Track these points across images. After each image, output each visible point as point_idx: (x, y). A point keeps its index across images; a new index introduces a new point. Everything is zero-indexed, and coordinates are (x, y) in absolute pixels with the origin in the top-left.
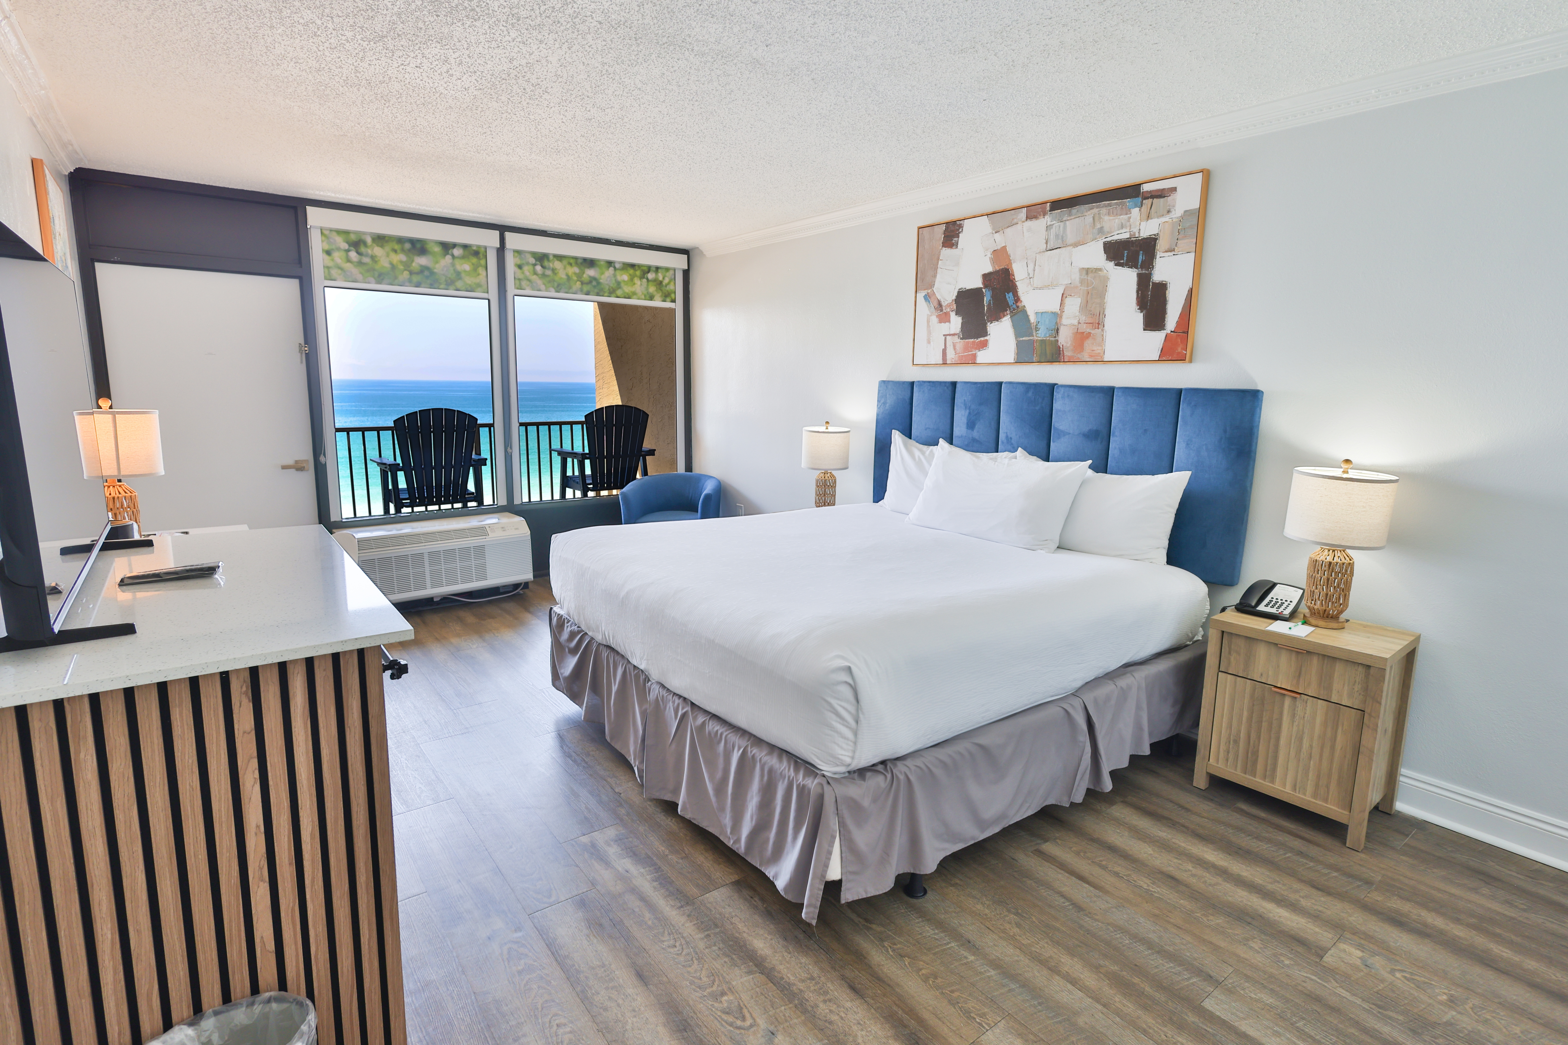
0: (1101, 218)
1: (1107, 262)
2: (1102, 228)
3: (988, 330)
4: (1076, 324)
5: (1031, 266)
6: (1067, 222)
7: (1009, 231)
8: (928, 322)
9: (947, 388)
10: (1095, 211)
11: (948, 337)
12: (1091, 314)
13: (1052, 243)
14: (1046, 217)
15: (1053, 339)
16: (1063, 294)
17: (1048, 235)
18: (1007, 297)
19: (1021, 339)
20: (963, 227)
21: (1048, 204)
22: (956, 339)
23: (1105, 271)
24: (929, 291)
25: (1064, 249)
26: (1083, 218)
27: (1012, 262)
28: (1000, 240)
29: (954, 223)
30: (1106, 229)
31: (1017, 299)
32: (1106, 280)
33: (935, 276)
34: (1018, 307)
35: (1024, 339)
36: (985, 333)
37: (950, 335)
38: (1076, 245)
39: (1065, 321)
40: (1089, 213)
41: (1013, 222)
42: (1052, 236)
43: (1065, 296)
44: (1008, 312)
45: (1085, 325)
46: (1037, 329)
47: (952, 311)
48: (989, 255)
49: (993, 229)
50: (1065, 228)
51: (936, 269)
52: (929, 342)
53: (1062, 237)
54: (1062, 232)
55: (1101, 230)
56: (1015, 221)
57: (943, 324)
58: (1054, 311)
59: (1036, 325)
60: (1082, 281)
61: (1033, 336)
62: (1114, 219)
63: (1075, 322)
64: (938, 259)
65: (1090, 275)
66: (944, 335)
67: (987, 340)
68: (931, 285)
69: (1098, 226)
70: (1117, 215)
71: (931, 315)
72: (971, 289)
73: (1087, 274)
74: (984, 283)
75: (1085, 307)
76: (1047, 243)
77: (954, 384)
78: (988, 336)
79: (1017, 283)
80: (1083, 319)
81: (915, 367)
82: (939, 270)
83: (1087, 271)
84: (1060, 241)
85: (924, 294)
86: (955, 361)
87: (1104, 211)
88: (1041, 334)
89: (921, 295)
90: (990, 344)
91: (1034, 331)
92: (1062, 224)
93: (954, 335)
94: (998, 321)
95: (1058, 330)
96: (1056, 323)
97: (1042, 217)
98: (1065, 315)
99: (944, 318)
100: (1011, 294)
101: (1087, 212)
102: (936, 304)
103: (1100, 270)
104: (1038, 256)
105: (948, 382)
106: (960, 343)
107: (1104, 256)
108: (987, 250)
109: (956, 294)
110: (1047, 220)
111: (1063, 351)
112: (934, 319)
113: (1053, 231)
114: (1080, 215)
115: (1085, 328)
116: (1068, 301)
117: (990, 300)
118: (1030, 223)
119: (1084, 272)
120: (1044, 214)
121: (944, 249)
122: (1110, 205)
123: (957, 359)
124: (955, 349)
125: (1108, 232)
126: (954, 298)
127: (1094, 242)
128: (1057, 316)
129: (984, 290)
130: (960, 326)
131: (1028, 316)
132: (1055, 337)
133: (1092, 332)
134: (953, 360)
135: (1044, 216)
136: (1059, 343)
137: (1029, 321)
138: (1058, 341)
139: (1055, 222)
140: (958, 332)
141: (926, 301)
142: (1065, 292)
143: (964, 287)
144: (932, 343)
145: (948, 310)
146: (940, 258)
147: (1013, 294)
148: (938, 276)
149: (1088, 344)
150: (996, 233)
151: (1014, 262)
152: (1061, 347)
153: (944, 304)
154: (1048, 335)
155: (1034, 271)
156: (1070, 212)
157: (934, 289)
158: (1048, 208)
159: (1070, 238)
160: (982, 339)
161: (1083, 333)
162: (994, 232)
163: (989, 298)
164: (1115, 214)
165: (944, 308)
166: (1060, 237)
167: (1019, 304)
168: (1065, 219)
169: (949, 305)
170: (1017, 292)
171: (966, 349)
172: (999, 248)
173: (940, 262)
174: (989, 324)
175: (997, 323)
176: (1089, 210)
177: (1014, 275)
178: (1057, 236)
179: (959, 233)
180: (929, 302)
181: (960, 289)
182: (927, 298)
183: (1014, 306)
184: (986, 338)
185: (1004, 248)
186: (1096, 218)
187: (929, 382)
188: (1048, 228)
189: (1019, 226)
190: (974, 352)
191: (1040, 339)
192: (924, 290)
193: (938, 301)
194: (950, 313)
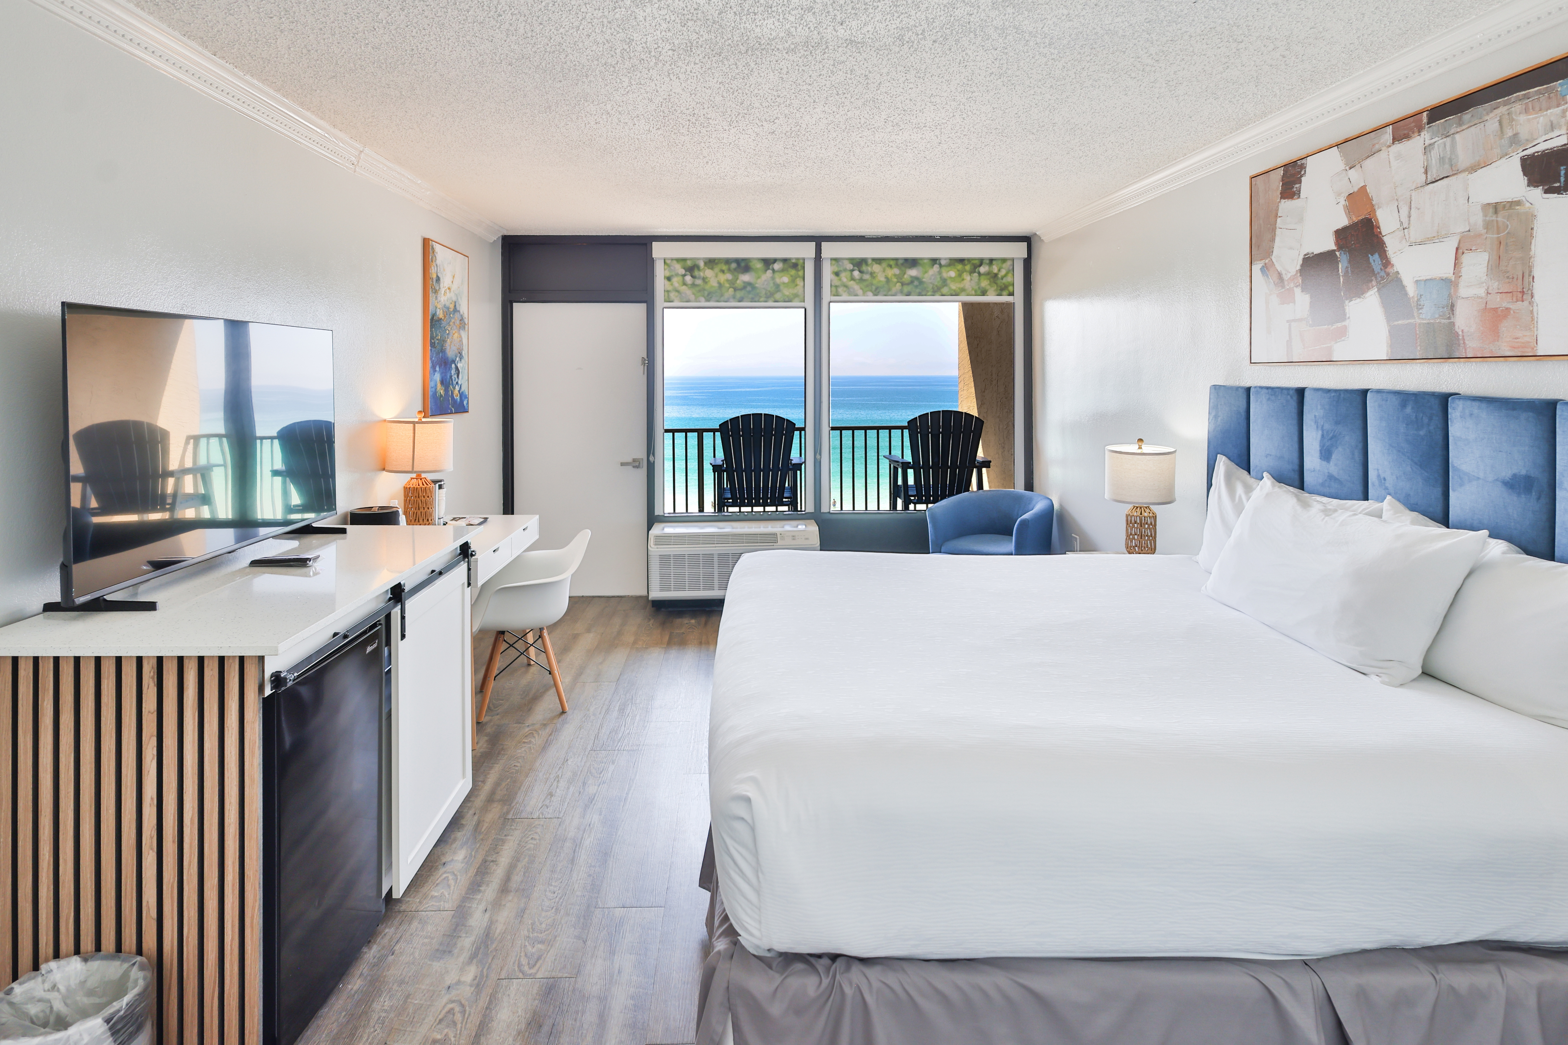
0: (1513, 120)
1: (1529, 188)
2: (1516, 135)
3: (1347, 311)
4: (1483, 295)
5: (1404, 210)
6: (1457, 136)
7: (1368, 163)
8: (1267, 303)
9: (1291, 397)
10: (1502, 110)
11: (1293, 324)
12: (1508, 277)
13: (1434, 171)
14: (1422, 134)
15: (1447, 321)
16: (1457, 249)
17: (1428, 161)
18: (1371, 260)
19: (1396, 323)
20: (1305, 168)
21: (1425, 114)
22: (1304, 326)
23: (1528, 205)
24: (1267, 261)
25: (1454, 178)
26: (1482, 125)
27: (1376, 207)
28: (1356, 178)
29: (1294, 163)
30: (1524, 135)
31: (1387, 264)
32: (1529, 218)
33: (1273, 240)
34: (1388, 274)
35: (1400, 322)
36: (1343, 317)
37: (1295, 321)
38: (1473, 169)
39: (1464, 291)
40: (1491, 115)
41: (1374, 150)
42: (1434, 161)
43: (1460, 251)
44: (1374, 283)
45: (1499, 296)
46: (1419, 307)
47: (1297, 286)
48: (1343, 202)
49: (1346, 164)
50: (1453, 144)
51: (1273, 230)
52: (1269, 333)
53: (1450, 159)
54: (1449, 153)
55: (1515, 140)
56: (1377, 147)
57: (1285, 305)
58: (1444, 276)
59: (1418, 300)
60: (1488, 226)
61: (1413, 317)
62: (1536, 118)
63: (1482, 292)
64: (1276, 216)
65: (1502, 213)
66: (1288, 321)
67: (1345, 327)
68: (1269, 253)
69: (1509, 133)
70: (1540, 110)
71: (1271, 294)
72: (1321, 252)
73: (1496, 213)
74: (1337, 243)
75: (1496, 267)
76: (1426, 172)
77: (1301, 392)
78: (1348, 321)
79: (1385, 239)
80: (1495, 285)
81: (1253, 366)
82: (1278, 231)
83: (1496, 208)
84: (1447, 166)
85: (1261, 265)
87: (1517, 107)
88: (1427, 314)
89: (1257, 267)
90: (1351, 331)
91: (1415, 310)
92: (1448, 140)
93: (1300, 320)
94: (1360, 297)
95: (1452, 306)
96: (1450, 296)
97: (1416, 134)
98: (1462, 283)
99: (1287, 298)
100: (1376, 256)
101: (1488, 114)
102: (1276, 277)
103: (1518, 203)
104: (1414, 194)
105: (1291, 389)
106: (1310, 332)
107: (1524, 180)
108: (1339, 195)
109: (1300, 262)
110: (1425, 137)
111: (1464, 340)
112: (1274, 300)
113: (1435, 154)
114: (1476, 122)
115: (1496, 302)
116: (1467, 259)
117: (1347, 267)
118: (1398, 147)
119: (1491, 210)
120: (1420, 129)
121: (1283, 201)
122: (1527, 97)
123: (1306, 354)
124: (1302, 340)
125: (1527, 140)
126: (1298, 267)
127: (1503, 160)
128: (1450, 284)
129: (1338, 253)
130: (1308, 308)
131: (1404, 287)
132: (1449, 318)
133: (1511, 307)
134: (1301, 357)
135: (1419, 132)
136: (1456, 327)
137: (1406, 294)
138: (1453, 324)
139: (1437, 139)
140: (1306, 317)
141: (1263, 275)
142: (1461, 245)
143: (1310, 251)
144: (1273, 333)
145: (1292, 283)
146: (1279, 212)
147: (1380, 256)
148: (1276, 240)
149: (1506, 327)
150: (1350, 168)
151: (1379, 208)
152: (1460, 333)
153: (1286, 276)
154: (1437, 316)
155: (1409, 217)
156: (1460, 119)
157: (1273, 258)
158: (1425, 120)
159: (1464, 159)
160: (1339, 325)
161: (1496, 309)
162: (1347, 168)
163: (1345, 262)
164: (1537, 109)
165: (1286, 283)
166: (1447, 160)
167: (1389, 270)
168: (1452, 131)
169: (1293, 277)
170: (1385, 251)
172: (1356, 190)
173: (1279, 220)
174: (1347, 302)
175: (1358, 300)
176: (1491, 112)
177: (1379, 228)
178: (1442, 160)
179: (1302, 176)
180: (1268, 277)
181: (1305, 255)
182: (1264, 270)
183: (1383, 273)
184: (1344, 323)
185: (1363, 189)
186: (1505, 122)
187: (1268, 388)
188: (1427, 149)
189: (1383, 155)
190: (1329, 345)
191: (1424, 322)
192: (1261, 260)
193: (1279, 273)
194: (1295, 288)
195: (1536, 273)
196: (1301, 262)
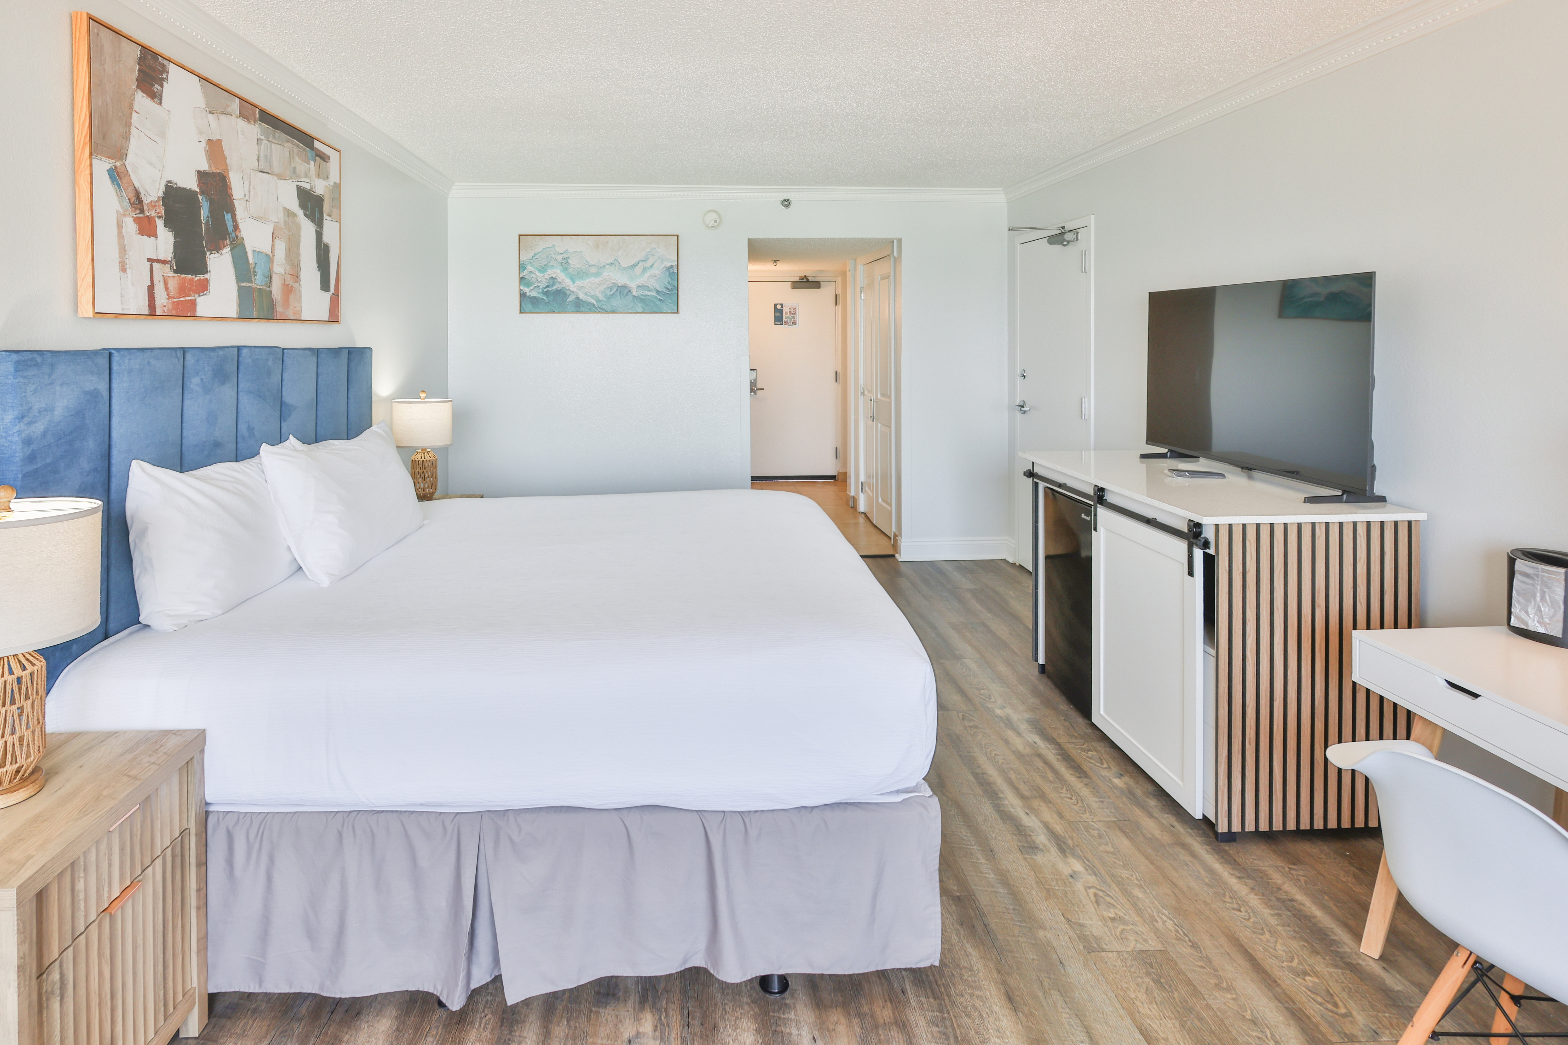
0: (294, 157)
1: (298, 208)
2: (295, 168)
3: (208, 263)
4: (283, 273)
5: (246, 184)
6: (272, 144)
7: (224, 120)
8: (120, 226)
10: (290, 145)
11: (155, 264)
12: (291, 264)
13: (263, 163)
14: (258, 126)
15: (268, 289)
16: (273, 234)
17: (260, 151)
18: (226, 218)
19: (241, 284)
20: (166, 71)
21: (259, 110)
22: (167, 270)
23: (298, 219)
24: (118, 164)
25: (271, 176)
26: (284, 148)
27: (229, 168)
28: (215, 127)
29: (156, 55)
30: (298, 171)
31: (236, 227)
32: (299, 228)
33: (127, 137)
34: (237, 237)
35: (244, 284)
36: (204, 268)
37: (158, 261)
38: (280, 177)
39: (274, 268)
40: (287, 144)
41: (227, 110)
42: (262, 154)
43: (274, 236)
44: (228, 241)
45: (289, 276)
46: (254, 273)
47: (159, 217)
48: (203, 144)
49: (207, 105)
50: (272, 150)
51: (128, 124)
52: (123, 269)
54: (270, 155)
55: (295, 171)
56: (229, 110)
57: (145, 237)
58: (267, 253)
59: (254, 268)
60: (285, 224)
61: (251, 282)
62: (301, 164)
63: (282, 271)
64: (131, 109)
65: (290, 218)
66: (149, 260)
67: (207, 280)
68: (121, 154)
69: (293, 165)
70: (303, 160)
71: (124, 215)
72: (184, 188)
73: (288, 216)
74: (199, 186)
75: (288, 255)
76: (259, 161)
78: (209, 274)
79: (235, 203)
80: (286, 268)
82: (133, 131)
83: (289, 213)
84: (269, 165)
85: (108, 166)
86: (168, 310)
87: (295, 149)
88: (259, 281)
89: (101, 165)
90: (212, 285)
91: (253, 276)
92: (270, 144)
93: (163, 262)
94: (218, 252)
95: (270, 278)
96: (269, 269)
97: (253, 122)
98: (274, 261)
99: (146, 228)
100: (229, 216)
101: (286, 142)
102: (131, 194)
103: (296, 215)
104: (252, 174)
106: (174, 281)
107: (296, 201)
108: (201, 133)
109: (162, 188)
110: (257, 129)
111: (275, 305)
112: (130, 226)
113: (263, 149)
114: (282, 143)
115: (289, 280)
116: (276, 244)
117: (208, 217)
118: (241, 123)
119: (286, 213)
120: (255, 120)
121: (138, 92)
122: (298, 146)
123: (170, 307)
124: (167, 288)
125: (299, 176)
126: (161, 194)
127: (291, 181)
128: (270, 260)
129: (200, 198)
130: (172, 249)
131: (246, 253)
132: (269, 287)
133: (293, 285)
134: (166, 309)
135: (256, 122)
136: (271, 294)
137: (248, 260)
138: (271, 292)
139: (264, 137)
140: (170, 259)
141: (112, 182)
142: (274, 232)
143: (174, 181)
144: (128, 271)
145: (153, 214)
146: (135, 108)
147: (232, 218)
148: (133, 141)
149: (291, 299)
150: (210, 112)
151: (230, 170)
152: (273, 299)
153: (146, 200)
154: (264, 284)
155: (250, 192)
156: (273, 132)
157: (126, 163)
158: (259, 116)
159: (277, 166)
160: (202, 277)
161: (287, 285)
162: (207, 109)
163: (207, 213)
165: (145, 208)
166: (269, 160)
167: (237, 233)
168: (269, 138)
169: (153, 205)
170: (235, 215)
171: (183, 290)
172: (214, 139)
173: (132, 114)
174: (208, 253)
175: (217, 255)
177: (231, 189)
178: (267, 157)
179: (162, 78)
180: (119, 187)
181: (167, 182)
182: (113, 175)
183: (233, 235)
184: (206, 276)
185: (219, 141)
186: (291, 155)
188: (259, 141)
189: (234, 120)
190: (193, 298)
191: (257, 287)
192: (109, 157)
193: (136, 190)
194: (157, 219)
195: (302, 266)
196: (164, 189)
